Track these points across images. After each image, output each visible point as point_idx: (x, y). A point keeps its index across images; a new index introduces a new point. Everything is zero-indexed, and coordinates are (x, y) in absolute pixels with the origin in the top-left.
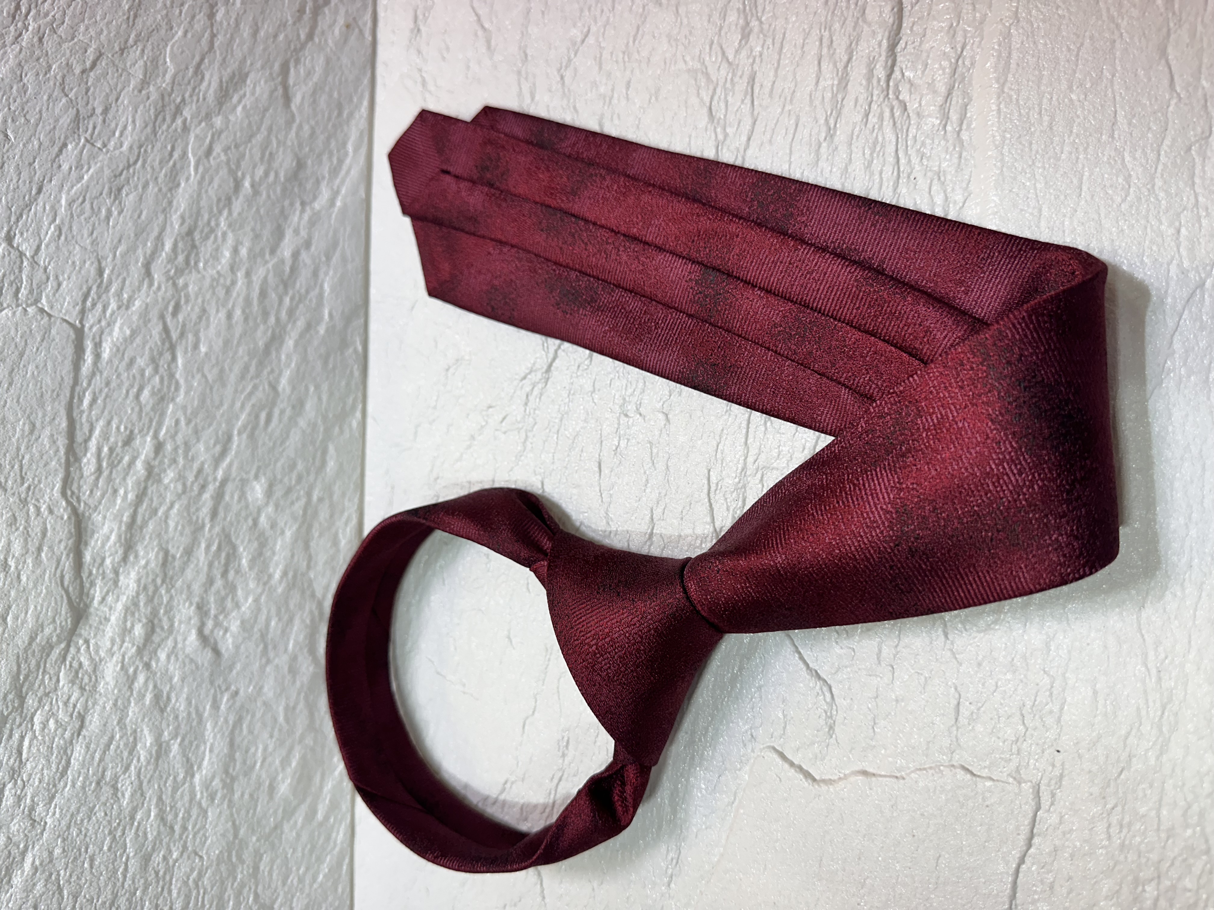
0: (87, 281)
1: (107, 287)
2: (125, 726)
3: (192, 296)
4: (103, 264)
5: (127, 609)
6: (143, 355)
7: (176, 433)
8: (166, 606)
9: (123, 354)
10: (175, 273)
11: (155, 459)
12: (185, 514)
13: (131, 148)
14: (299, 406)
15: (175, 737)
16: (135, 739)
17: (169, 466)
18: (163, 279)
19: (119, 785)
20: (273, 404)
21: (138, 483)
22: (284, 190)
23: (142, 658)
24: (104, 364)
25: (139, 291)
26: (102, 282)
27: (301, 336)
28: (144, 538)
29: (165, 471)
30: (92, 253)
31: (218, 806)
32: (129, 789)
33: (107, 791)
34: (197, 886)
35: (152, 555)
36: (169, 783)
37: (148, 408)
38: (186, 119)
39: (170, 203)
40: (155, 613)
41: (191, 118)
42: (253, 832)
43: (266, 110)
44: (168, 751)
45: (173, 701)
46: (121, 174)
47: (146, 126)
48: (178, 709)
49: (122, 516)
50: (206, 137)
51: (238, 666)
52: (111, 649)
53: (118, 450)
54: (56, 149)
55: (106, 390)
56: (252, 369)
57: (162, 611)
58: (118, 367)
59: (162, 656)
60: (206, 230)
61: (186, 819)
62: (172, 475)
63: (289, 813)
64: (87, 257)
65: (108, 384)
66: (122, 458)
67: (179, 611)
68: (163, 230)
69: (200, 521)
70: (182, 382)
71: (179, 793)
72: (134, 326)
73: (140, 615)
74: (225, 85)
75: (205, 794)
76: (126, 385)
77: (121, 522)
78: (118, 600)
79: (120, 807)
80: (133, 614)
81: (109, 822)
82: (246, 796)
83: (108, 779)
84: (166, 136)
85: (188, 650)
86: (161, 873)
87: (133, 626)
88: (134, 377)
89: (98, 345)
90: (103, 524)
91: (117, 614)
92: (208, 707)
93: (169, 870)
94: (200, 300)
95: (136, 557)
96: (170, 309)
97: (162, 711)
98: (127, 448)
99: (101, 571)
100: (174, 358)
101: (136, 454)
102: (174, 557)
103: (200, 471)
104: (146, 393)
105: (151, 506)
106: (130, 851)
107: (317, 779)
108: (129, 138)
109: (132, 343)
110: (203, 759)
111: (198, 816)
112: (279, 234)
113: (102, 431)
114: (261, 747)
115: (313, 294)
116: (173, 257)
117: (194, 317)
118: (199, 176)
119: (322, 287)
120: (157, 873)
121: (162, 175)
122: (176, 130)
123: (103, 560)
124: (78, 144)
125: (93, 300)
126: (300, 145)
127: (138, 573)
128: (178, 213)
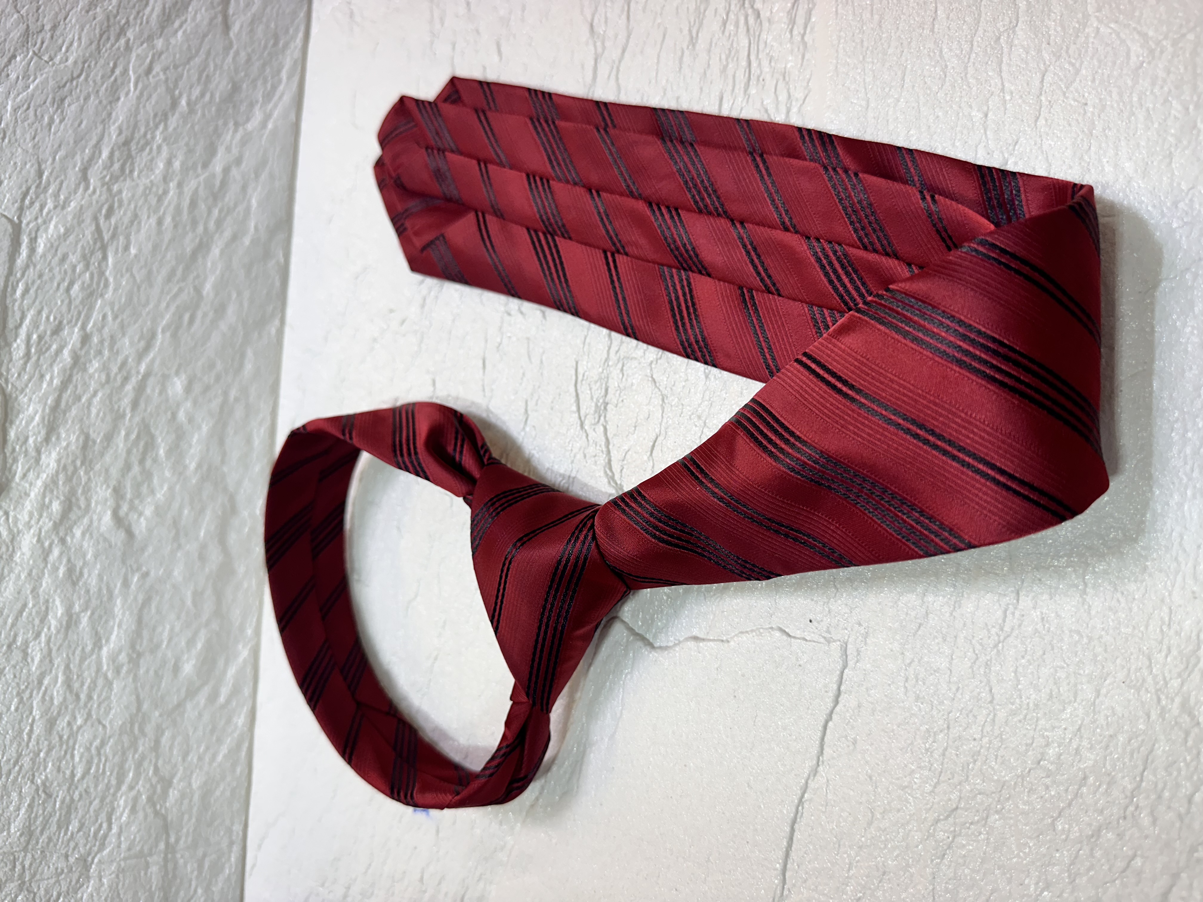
0: (27, 181)
1: (45, 188)
2: (38, 596)
3: (126, 202)
4: (43, 166)
5: (46, 486)
6: (75, 252)
7: (103, 327)
8: (84, 487)
9: (57, 250)
10: (111, 179)
11: (81, 349)
12: (107, 402)
13: (75, 63)
14: (220, 310)
15: (85, 610)
16: (47, 608)
17: (95, 357)
18: (99, 184)
19: (30, 651)
20: (197, 306)
21: (64, 370)
22: (219, 110)
23: (57, 533)
24: (38, 258)
25: (75, 193)
26: (41, 182)
27: (228, 245)
28: (67, 422)
29: (91, 361)
30: (34, 155)
31: (123, 679)
32: (39, 655)
33: (17, 655)
34: (99, 754)
35: (73, 438)
36: (78, 652)
37: (78, 302)
38: (129, 40)
39: (110, 115)
40: (73, 492)
41: (134, 39)
42: (156, 707)
43: (205, 36)
44: (77, 622)
45: (86, 576)
46: (64, 86)
47: (91, 44)
48: (90, 584)
49: (47, 399)
50: (147, 57)
51: (150, 549)
52: (29, 522)
53: (47, 338)
54: (5, 60)
55: (39, 282)
56: (179, 272)
57: (80, 491)
58: (50, 261)
59: (78, 533)
60: (142, 142)
61: (91, 690)
62: (97, 365)
63: (192, 693)
64: (28, 159)
65: (40, 276)
66: (50, 346)
67: (96, 492)
68: (101, 139)
69: (121, 410)
70: (111, 280)
71: (86, 663)
72: (68, 225)
73: (58, 493)
74: (167, 11)
75: (111, 667)
76: (58, 278)
77: (46, 404)
78: (38, 477)
79: (29, 671)
80: (52, 491)
81: (18, 684)
82: (152, 673)
83: (19, 644)
84: (109, 54)
85: (103, 529)
86: (65, 737)
87: (51, 502)
88: (66, 272)
89: (33, 241)
90: (29, 406)
91: (37, 490)
92: (119, 585)
93: (73, 735)
94: (132, 206)
95: (58, 438)
96: (104, 211)
97: (74, 584)
98: (55, 337)
99: (24, 449)
100: (105, 258)
101: (63, 343)
102: (94, 442)
103: (124, 364)
104: (76, 287)
105: (75, 392)
106: (36, 713)
107: (221, 663)
108: (75, 54)
109: (65, 240)
110: (111, 634)
111: (104, 687)
112: (211, 150)
113: (32, 320)
114: (168, 627)
115: (241, 208)
116: (109, 164)
117: (126, 220)
118: (137, 92)
119: (249, 201)
120: (61, 737)
121: (103, 88)
122: (119, 48)
123: (27, 439)
124: (27, 56)
125: (31, 198)
126: (236, 71)
127: (59, 453)
128: (117, 125)
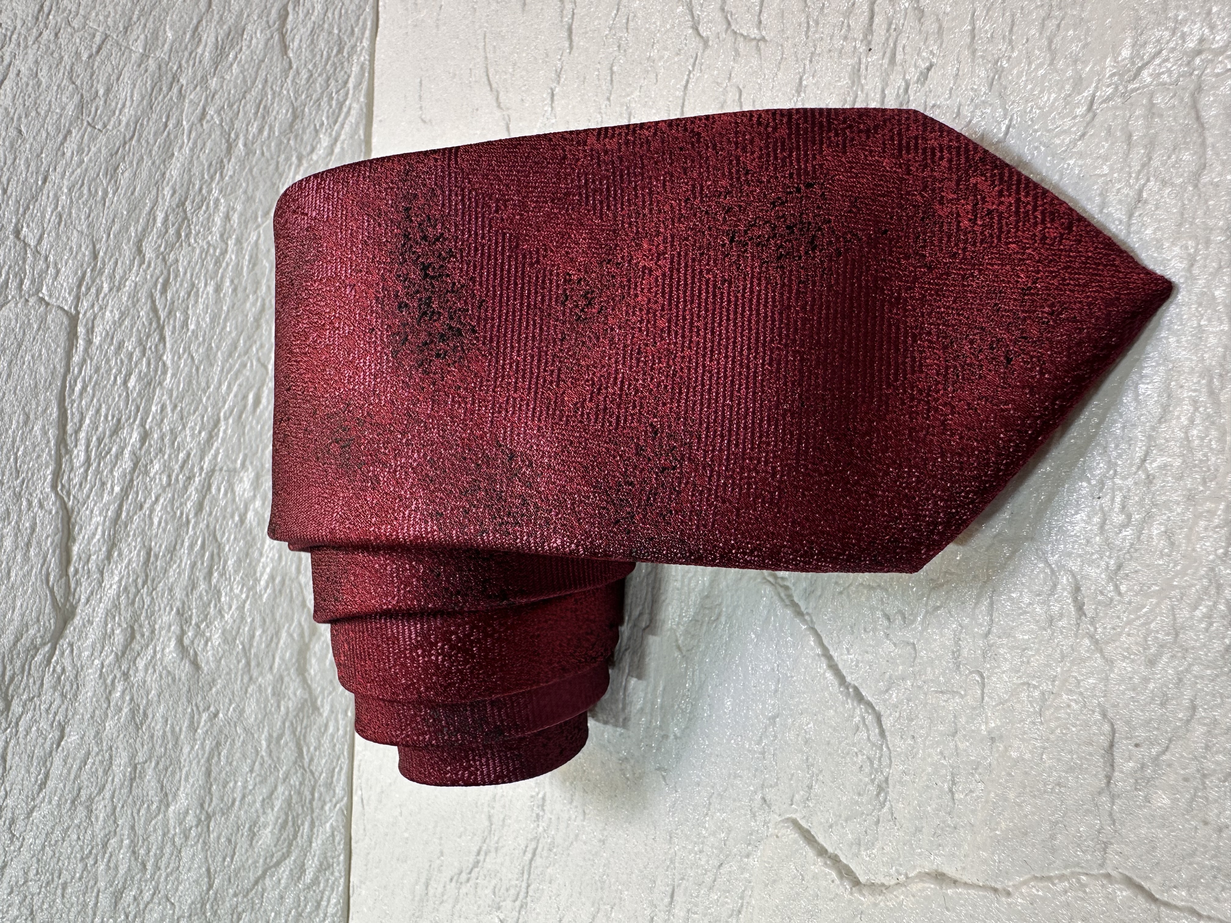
0: (82, 265)
1: (101, 269)
2: (102, 741)
3: (181, 272)
4: (98, 247)
5: (108, 612)
6: (131, 337)
7: (162, 420)
8: (147, 610)
9: (112, 339)
10: (166, 248)
11: (141, 449)
12: (169, 509)
13: (128, 124)
15: (150, 759)
16: (111, 757)
17: (155, 457)
18: (153, 256)
19: (94, 807)
20: (263, 384)
21: (124, 474)
22: (279, 145)
23: (120, 667)
24: (94, 350)
25: (130, 270)
26: (96, 265)
28: (127, 535)
29: (152, 462)
30: (88, 236)
31: (192, 846)
32: (103, 814)
35: (134, 554)
37: (135, 394)
38: (182, 86)
39: (163, 175)
40: (135, 617)
41: (187, 85)
44: (142, 774)
45: (150, 718)
46: (117, 152)
47: (143, 99)
48: (154, 728)
49: (108, 511)
50: (200, 101)
51: (220, 683)
52: (92, 654)
53: (106, 440)
54: (61, 136)
55: (96, 377)
56: (240, 346)
57: (143, 616)
58: (107, 352)
59: (141, 665)
60: (198, 200)
61: (158, 857)
62: (158, 466)
63: (270, 868)
64: (83, 241)
65: (97, 370)
66: (110, 449)
67: (160, 616)
68: (155, 203)
69: (184, 517)
70: (169, 363)
71: (152, 825)
72: (123, 308)
73: (120, 619)
74: (220, 44)
75: (179, 830)
76: (114, 371)
77: (107, 515)
78: (100, 602)
80: (114, 618)
82: (223, 839)
83: (83, 799)
84: (162, 108)
85: (167, 659)
86: (132, 915)
87: (113, 630)
88: (122, 362)
89: (90, 331)
90: (90, 520)
91: (99, 617)
92: (184, 728)
93: (140, 913)
94: (189, 275)
95: (120, 555)
96: (159, 287)
97: (138, 728)
98: (114, 438)
99: (86, 569)
100: (162, 338)
101: (122, 444)
102: (157, 556)
103: (186, 461)
104: (133, 378)
105: (136, 500)
106: (101, 883)
108: (127, 115)
109: (120, 326)
110: (178, 789)
111: (171, 855)
113: (91, 420)
114: (240, 783)
116: (164, 231)
117: (182, 293)
118: (190, 144)
121: (156, 148)
122: (172, 98)
123: (88, 558)
124: (81, 128)
125: (88, 283)
126: (297, 93)
127: (121, 572)
128: (170, 184)
